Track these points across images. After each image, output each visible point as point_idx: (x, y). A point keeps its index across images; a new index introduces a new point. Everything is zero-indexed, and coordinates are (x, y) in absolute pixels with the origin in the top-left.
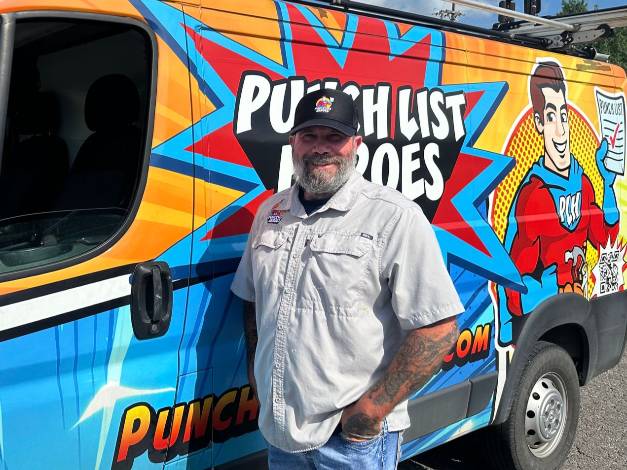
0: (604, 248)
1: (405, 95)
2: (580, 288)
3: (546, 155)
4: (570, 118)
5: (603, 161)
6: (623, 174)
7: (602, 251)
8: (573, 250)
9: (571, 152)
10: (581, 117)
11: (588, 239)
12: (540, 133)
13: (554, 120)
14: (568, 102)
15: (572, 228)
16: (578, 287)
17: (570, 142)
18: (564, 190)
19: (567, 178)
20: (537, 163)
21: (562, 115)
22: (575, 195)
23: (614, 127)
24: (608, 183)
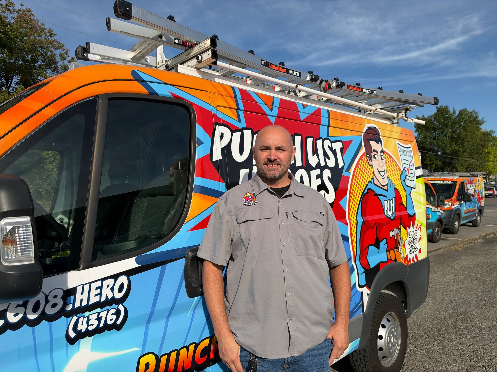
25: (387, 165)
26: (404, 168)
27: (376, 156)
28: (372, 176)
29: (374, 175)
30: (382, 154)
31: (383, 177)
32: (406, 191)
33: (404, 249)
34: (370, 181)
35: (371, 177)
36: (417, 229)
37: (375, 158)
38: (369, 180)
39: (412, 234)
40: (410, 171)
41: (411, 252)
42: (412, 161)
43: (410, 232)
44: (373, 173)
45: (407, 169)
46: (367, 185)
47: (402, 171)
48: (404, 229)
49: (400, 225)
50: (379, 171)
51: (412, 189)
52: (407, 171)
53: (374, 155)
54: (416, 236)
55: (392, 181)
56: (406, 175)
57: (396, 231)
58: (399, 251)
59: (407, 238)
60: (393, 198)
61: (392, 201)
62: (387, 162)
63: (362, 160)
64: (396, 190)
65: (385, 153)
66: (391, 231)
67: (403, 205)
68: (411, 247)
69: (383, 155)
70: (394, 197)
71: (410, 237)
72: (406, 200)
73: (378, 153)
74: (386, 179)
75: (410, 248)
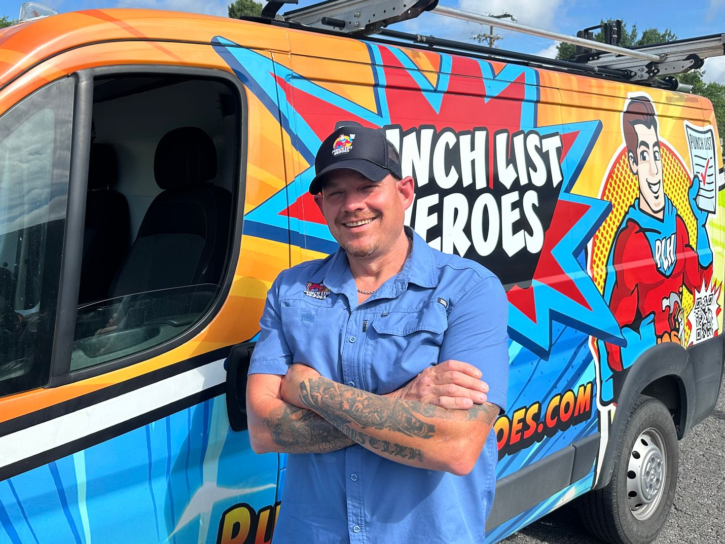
0: (699, 292)
1: (501, 140)
2: (677, 336)
3: (641, 197)
4: (662, 156)
5: (695, 199)
6: (714, 213)
7: (697, 295)
8: (669, 297)
9: (665, 192)
10: (673, 154)
11: (684, 284)
12: (634, 174)
13: (647, 158)
14: (660, 139)
15: (668, 274)
16: (675, 335)
17: (664, 181)
18: (660, 233)
19: (662, 221)
20: (633, 206)
21: (654, 152)
22: (670, 238)
23: (704, 163)
24: (701, 223)
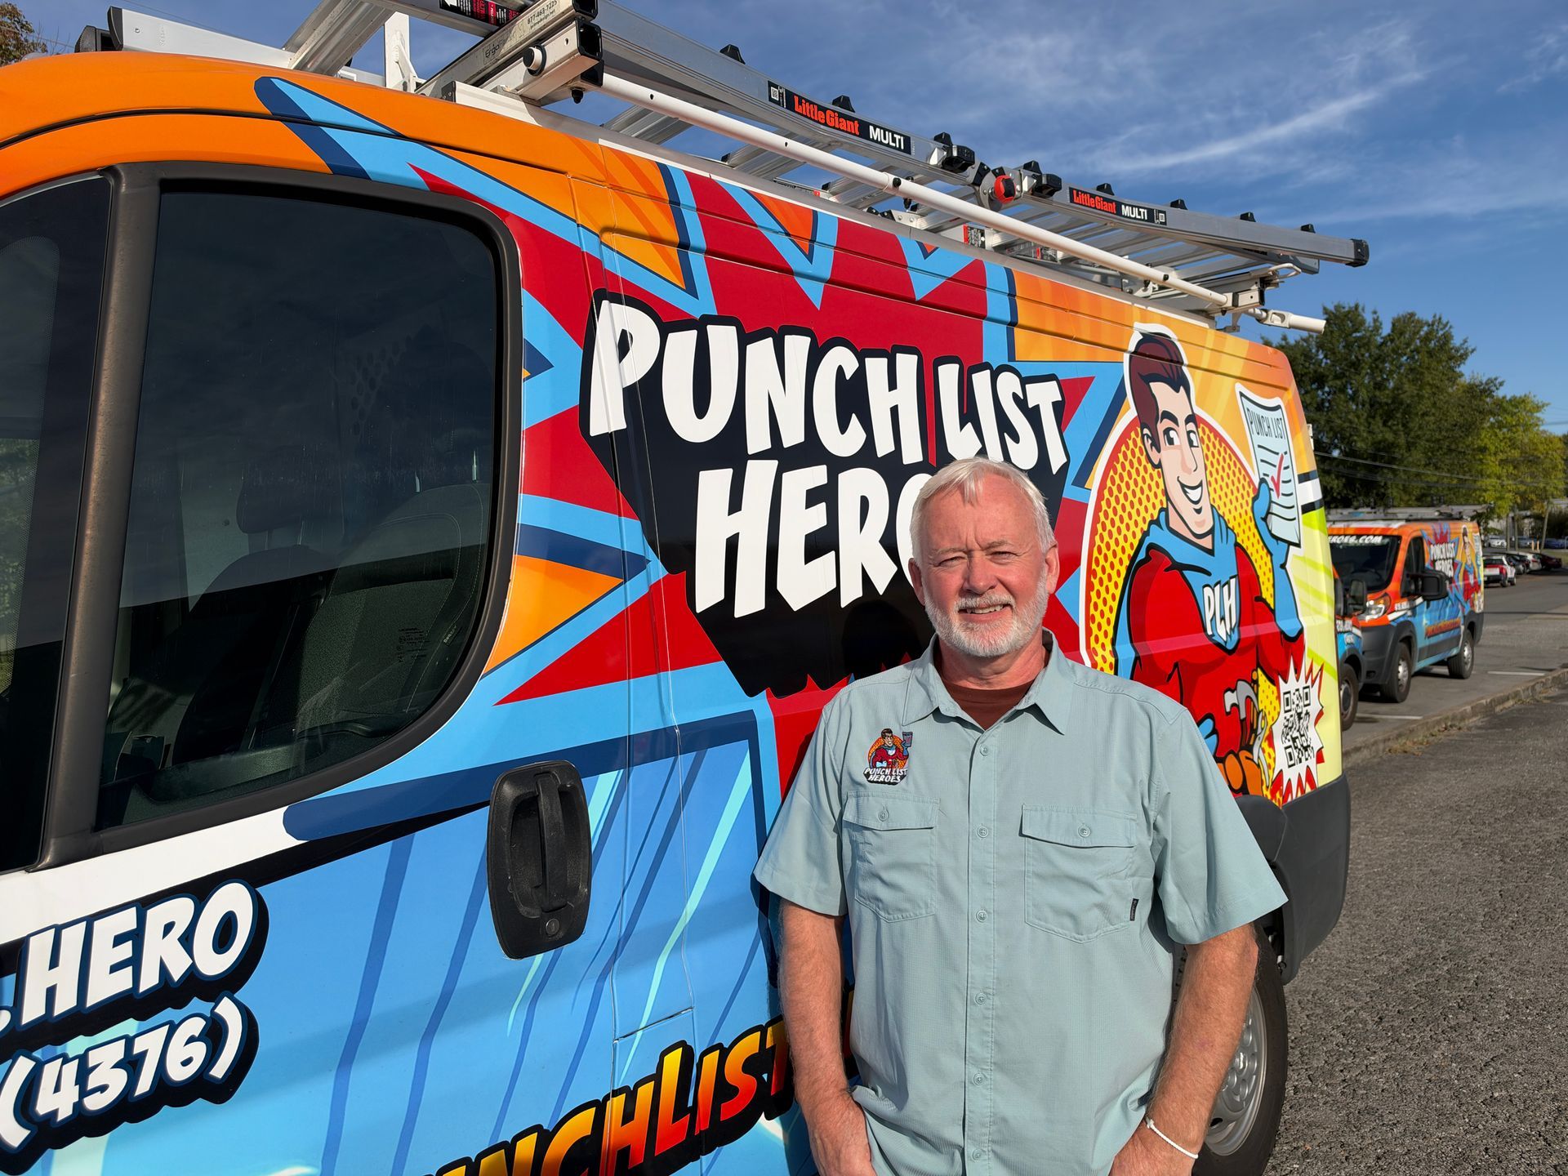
25: (1208, 464)
26: (1262, 476)
27: (1172, 434)
28: (1161, 502)
29: (1168, 499)
30: (1191, 426)
31: (1197, 507)
32: (1271, 555)
33: (1271, 750)
34: (1155, 518)
35: (1158, 507)
36: (1309, 683)
37: (1171, 441)
38: (1152, 516)
39: (1294, 698)
40: (1284, 488)
41: (1291, 759)
42: (1286, 453)
43: (1289, 692)
44: (1165, 493)
45: (1273, 479)
46: (1146, 534)
47: (1257, 486)
48: (1268, 683)
49: (1257, 671)
50: (1183, 486)
51: (1291, 547)
52: (1272, 485)
53: (1167, 431)
54: (1305, 706)
55: (1226, 518)
56: (1271, 502)
57: (1244, 688)
58: (1256, 759)
59: (1279, 713)
60: (1231, 578)
61: (1226, 586)
62: (1210, 454)
63: (1128, 448)
64: (1241, 552)
65: (1202, 425)
66: (1226, 691)
67: (1264, 601)
68: (1291, 743)
69: (1195, 430)
70: (1236, 573)
71: (1288, 708)
72: (1274, 586)
73: (1177, 425)
74: (1207, 513)
75: (1290, 747)
